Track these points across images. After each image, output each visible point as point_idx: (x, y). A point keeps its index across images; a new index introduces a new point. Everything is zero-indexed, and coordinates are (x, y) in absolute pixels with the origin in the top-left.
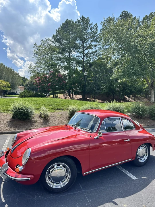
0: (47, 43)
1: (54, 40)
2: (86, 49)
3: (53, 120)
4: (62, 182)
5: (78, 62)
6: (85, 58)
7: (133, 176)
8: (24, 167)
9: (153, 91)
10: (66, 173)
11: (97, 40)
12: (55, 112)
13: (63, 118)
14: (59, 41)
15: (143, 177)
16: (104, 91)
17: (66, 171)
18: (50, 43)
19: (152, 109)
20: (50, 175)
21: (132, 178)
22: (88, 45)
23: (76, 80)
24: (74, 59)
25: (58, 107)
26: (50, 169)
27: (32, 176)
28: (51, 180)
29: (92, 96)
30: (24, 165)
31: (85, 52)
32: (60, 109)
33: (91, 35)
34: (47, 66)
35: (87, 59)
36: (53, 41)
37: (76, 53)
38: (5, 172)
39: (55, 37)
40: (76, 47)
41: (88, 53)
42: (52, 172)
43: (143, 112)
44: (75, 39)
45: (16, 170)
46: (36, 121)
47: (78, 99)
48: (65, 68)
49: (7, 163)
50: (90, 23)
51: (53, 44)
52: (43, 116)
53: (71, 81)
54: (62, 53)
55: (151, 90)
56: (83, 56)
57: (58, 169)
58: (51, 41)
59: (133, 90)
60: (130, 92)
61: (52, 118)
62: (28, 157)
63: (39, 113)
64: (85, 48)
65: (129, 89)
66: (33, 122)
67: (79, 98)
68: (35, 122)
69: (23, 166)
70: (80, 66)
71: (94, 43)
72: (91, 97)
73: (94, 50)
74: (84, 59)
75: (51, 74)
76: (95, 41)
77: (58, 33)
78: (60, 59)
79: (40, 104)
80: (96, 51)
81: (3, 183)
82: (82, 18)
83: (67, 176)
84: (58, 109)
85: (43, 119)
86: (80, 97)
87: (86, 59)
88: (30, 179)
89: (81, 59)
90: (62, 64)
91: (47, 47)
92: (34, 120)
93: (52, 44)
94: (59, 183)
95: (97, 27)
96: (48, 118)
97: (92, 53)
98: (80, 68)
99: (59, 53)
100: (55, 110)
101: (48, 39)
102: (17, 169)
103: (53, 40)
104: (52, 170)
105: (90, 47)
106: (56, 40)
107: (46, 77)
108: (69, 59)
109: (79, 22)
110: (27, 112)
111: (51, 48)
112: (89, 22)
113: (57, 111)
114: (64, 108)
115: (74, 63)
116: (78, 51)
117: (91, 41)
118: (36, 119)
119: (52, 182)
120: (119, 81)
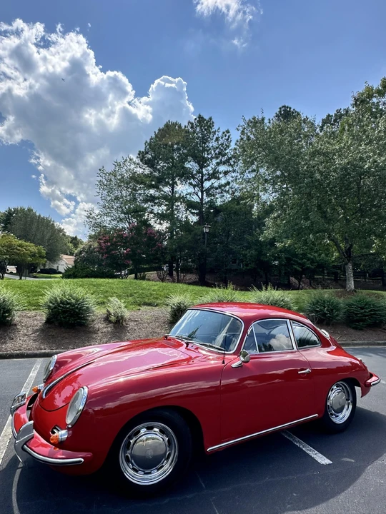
0: (125, 167)
1: (141, 161)
2: (206, 180)
3: (136, 328)
4: (158, 469)
5: (190, 205)
6: (205, 197)
7: (320, 455)
8: (71, 432)
9: (351, 267)
10: (168, 449)
11: (229, 162)
12: (139, 309)
13: (157, 324)
14: (150, 163)
15: (344, 459)
16: (247, 265)
17: (167, 444)
18: (133, 166)
19: (350, 305)
20: (129, 451)
21: (319, 461)
22: (211, 172)
23: (185, 242)
24: (182, 199)
25: (146, 300)
26: (130, 438)
27: (89, 455)
28: (133, 465)
29: (221, 278)
30: (70, 426)
31: (204, 185)
32: (149, 304)
33: (217, 151)
34: (125, 214)
35: (209, 199)
36: (138, 164)
37: (187, 187)
38: (25, 444)
39: (143, 156)
40: (186, 175)
41: (212, 187)
42: (134, 445)
43: (332, 310)
44: (183, 159)
45: (52, 440)
46: (99, 330)
48: (162, 217)
49: (32, 422)
50: (215, 128)
51: (139, 169)
52: (113, 318)
53: (175, 245)
54: (156, 187)
55: (347, 264)
56: (200, 194)
57: (147, 439)
58: (135, 164)
59: (308, 264)
60: (302, 268)
61: (132, 324)
62: (81, 408)
63: (104, 311)
64: (204, 178)
65: (300, 261)
66: (90, 332)
68: (96, 332)
69: (69, 429)
70: (193, 214)
71: (222, 168)
73: (223, 181)
74: (202, 199)
75: (131, 230)
76: (224, 163)
77: (150, 147)
78: (152, 199)
79: (107, 292)
80: (228, 183)
81: (18, 471)
82: (198, 119)
83: (169, 455)
84: (146, 304)
85: (114, 327)
86: (193, 277)
87: (206, 199)
88: (83, 460)
89: (195, 199)
90: (156, 209)
91: (125, 175)
92: (93, 328)
93: (136, 169)
94: (150, 473)
95: (229, 137)
96: (124, 323)
97: (220, 186)
98: (194, 217)
100: (139, 305)
101: (128, 158)
102: (53, 436)
103: (138, 161)
104: (134, 439)
105: (214, 175)
106: (145, 160)
107: (121, 236)
108: (171, 200)
109: (192, 127)
110: (80, 309)
111: (136, 179)
112: (213, 126)
113: (143, 308)
114: (159, 301)
115: (182, 207)
116: (189, 183)
117: (218, 164)
118: (98, 324)
119: (135, 470)
120: (279, 245)
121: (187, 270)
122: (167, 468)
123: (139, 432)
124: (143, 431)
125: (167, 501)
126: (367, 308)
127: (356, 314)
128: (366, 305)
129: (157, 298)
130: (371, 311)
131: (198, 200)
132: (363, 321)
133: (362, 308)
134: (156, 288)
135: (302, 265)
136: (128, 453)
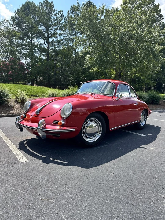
0: (4, 25)
1: (13, 22)
2: (50, 37)
4: (95, 137)
5: (43, 50)
8: (66, 120)
11: (62, 28)
14: (18, 24)
15: (149, 134)
16: (72, 82)
18: (8, 25)
21: (141, 135)
22: (53, 33)
23: (41, 69)
24: (38, 46)
28: (86, 135)
30: (65, 118)
31: (49, 40)
32: (34, 96)
33: (56, 22)
35: (52, 48)
36: (12, 24)
37: (40, 40)
38: (43, 128)
39: (14, 19)
40: (40, 34)
41: (53, 41)
44: (38, 24)
45: (59, 124)
46: (14, 106)
48: (26, 56)
49: (44, 120)
50: (55, 9)
51: (12, 27)
52: (19, 100)
53: (36, 71)
54: (23, 39)
56: (47, 45)
58: (9, 24)
64: (49, 36)
66: (10, 107)
69: (64, 120)
70: (44, 55)
71: (59, 32)
73: (59, 39)
74: (48, 47)
76: (60, 29)
77: (18, 14)
78: (21, 45)
80: (62, 40)
82: (45, 2)
83: (98, 131)
84: (32, 95)
85: (21, 104)
87: (50, 48)
88: (75, 129)
89: (45, 47)
90: (24, 51)
91: (4, 30)
92: (11, 105)
93: (10, 27)
95: (62, 14)
97: (58, 41)
99: (20, 38)
100: (29, 96)
101: (5, 20)
103: (11, 22)
104: (86, 125)
105: (54, 35)
106: (16, 22)
107: (6, 65)
108: (32, 46)
109: (42, 6)
111: (9, 32)
112: (54, 7)
115: (38, 50)
116: (42, 38)
117: (57, 29)
118: (12, 103)
119: (87, 137)
120: (90, 71)
122: (98, 136)
123: (87, 122)
124: (89, 122)
125: (99, 147)
129: (38, 93)
136: (84, 130)
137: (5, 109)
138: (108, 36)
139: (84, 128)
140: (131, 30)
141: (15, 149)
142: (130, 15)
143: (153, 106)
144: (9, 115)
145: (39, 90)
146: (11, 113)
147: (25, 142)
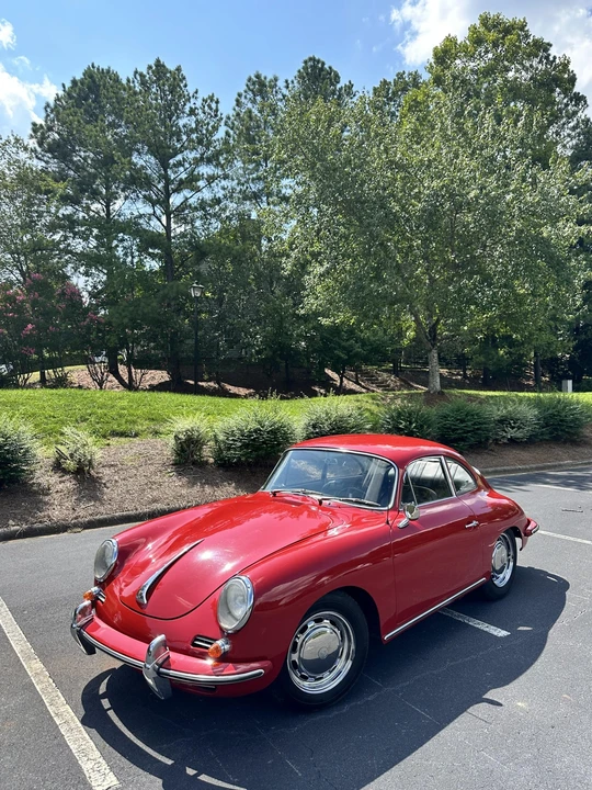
0: (7, 156)
1: (40, 144)
2: (174, 191)
3: (116, 478)
5: (148, 241)
6: (173, 226)
7: (493, 627)
9: (436, 355)
10: (341, 643)
11: (218, 159)
12: (108, 445)
13: (152, 468)
14: (60, 150)
15: (520, 628)
17: (340, 637)
18: (23, 156)
19: (445, 417)
20: (297, 654)
21: (495, 634)
22: (184, 176)
23: (146, 311)
24: (132, 227)
25: (115, 427)
26: (297, 636)
28: (301, 672)
29: (209, 374)
30: (232, 633)
31: (171, 200)
32: (123, 434)
33: (194, 136)
34: (12, 253)
36: (34, 151)
37: (140, 204)
38: (161, 667)
39: (43, 134)
40: (137, 181)
41: (184, 205)
42: (302, 645)
43: (422, 426)
45: (212, 653)
46: (49, 489)
47: (153, 388)
48: (90, 261)
49: (163, 636)
50: (191, 90)
51: (35, 161)
53: (125, 317)
54: (75, 201)
55: (430, 351)
56: (164, 219)
58: (26, 149)
59: (358, 348)
60: (347, 355)
61: (107, 471)
63: (52, 451)
64: (171, 187)
65: (344, 344)
66: (36, 493)
67: (155, 382)
68: (46, 491)
69: (229, 636)
70: (153, 256)
71: (205, 170)
72: (206, 377)
73: (206, 195)
74: (168, 228)
76: (209, 161)
77: (57, 116)
78: (70, 224)
80: (217, 201)
82: (154, 68)
84: (115, 434)
85: (76, 479)
86: (161, 376)
87: (176, 228)
88: (263, 671)
89: (156, 226)
90: (78, 245)
91: (7, 171)
92: (39, 484)
93: (29, 161)
94: (321, 678)
95: (217, 110)
96: (92, 472)
97: (203, 205)
99: (65, 200)
100: (104, 437)
101: (12, 138)
102: (212, 648)
103: (33, 144)
104: (301, 638)
105: (191, 182)
106: (49, 144)
107: (11, 299)
108: (109, 227)
109: (143, 83)
110: (14, 453)
111: (25, 179)
112: (186, 86)
113: (114, 441)
114: (138, 428)
115: (130, 241)
116: (145, 196)
117: (197, 162)
118: (43, 477)
119: (304, 678)
120: (324, 321)
121: (145, 363)
122: (343, 666)
123: (306, 627)
124: (311, 625)
125: (346, 708)
126: (469, 421)
127: (454, 430)
128: (467, 415)
129: (134, 422)
130: (475, 424)
131: (161, 230)
132: (463, 439)
133: (462, 421)
134: (124, 403)
135: (348, 350)
136: (295, 657)
137: (18, 506)
138: (383, 207)
139: (294, 650)
140: (462, 180)
141: (73, 726)
142: (457, 123)
143: (558, 451)
144: (36, 529)
145: (137, 409)
146: (40, 522)
147: (103, 689)
